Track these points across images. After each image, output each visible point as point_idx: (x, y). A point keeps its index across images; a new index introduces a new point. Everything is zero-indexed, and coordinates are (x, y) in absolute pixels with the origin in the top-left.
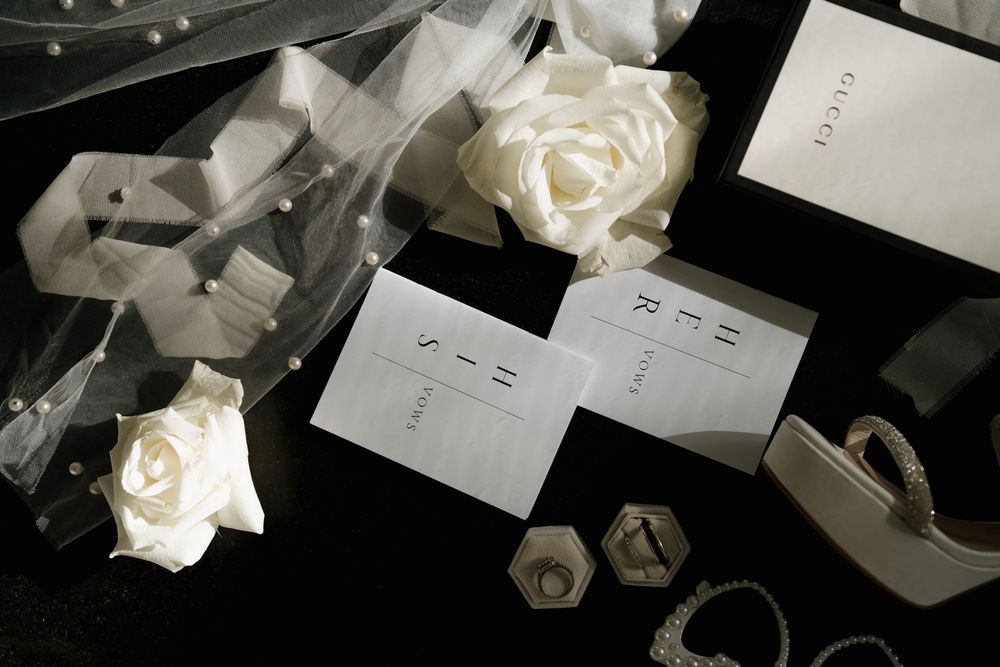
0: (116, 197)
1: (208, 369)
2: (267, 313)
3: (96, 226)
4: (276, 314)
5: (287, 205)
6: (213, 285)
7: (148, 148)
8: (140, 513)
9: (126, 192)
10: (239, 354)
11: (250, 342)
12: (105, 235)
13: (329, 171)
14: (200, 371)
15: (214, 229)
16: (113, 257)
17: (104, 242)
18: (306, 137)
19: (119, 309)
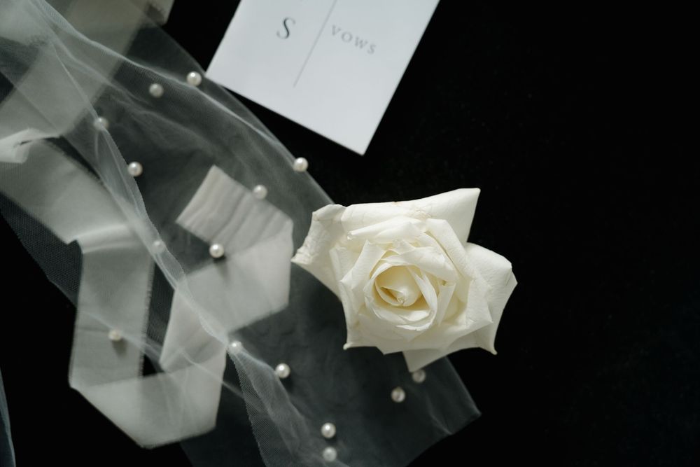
0: (120, 345)
1: (301, 250)
2: (248, 197)
3: (149, 367)
4: (249, 187)
5: (135, 168)
6: (216, 249)
7: (69, 312)
8: (452, 319)
9: (114, 335)
10: (289, 225)
11: (278, 215)
12: (158, 358)
13: (100, 123)
14: (304, 257)
15: (157, 246)
16: (181, 351)
17: (165, 358)
18: (62, 144)
19: (236, 346)
